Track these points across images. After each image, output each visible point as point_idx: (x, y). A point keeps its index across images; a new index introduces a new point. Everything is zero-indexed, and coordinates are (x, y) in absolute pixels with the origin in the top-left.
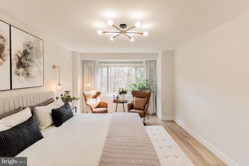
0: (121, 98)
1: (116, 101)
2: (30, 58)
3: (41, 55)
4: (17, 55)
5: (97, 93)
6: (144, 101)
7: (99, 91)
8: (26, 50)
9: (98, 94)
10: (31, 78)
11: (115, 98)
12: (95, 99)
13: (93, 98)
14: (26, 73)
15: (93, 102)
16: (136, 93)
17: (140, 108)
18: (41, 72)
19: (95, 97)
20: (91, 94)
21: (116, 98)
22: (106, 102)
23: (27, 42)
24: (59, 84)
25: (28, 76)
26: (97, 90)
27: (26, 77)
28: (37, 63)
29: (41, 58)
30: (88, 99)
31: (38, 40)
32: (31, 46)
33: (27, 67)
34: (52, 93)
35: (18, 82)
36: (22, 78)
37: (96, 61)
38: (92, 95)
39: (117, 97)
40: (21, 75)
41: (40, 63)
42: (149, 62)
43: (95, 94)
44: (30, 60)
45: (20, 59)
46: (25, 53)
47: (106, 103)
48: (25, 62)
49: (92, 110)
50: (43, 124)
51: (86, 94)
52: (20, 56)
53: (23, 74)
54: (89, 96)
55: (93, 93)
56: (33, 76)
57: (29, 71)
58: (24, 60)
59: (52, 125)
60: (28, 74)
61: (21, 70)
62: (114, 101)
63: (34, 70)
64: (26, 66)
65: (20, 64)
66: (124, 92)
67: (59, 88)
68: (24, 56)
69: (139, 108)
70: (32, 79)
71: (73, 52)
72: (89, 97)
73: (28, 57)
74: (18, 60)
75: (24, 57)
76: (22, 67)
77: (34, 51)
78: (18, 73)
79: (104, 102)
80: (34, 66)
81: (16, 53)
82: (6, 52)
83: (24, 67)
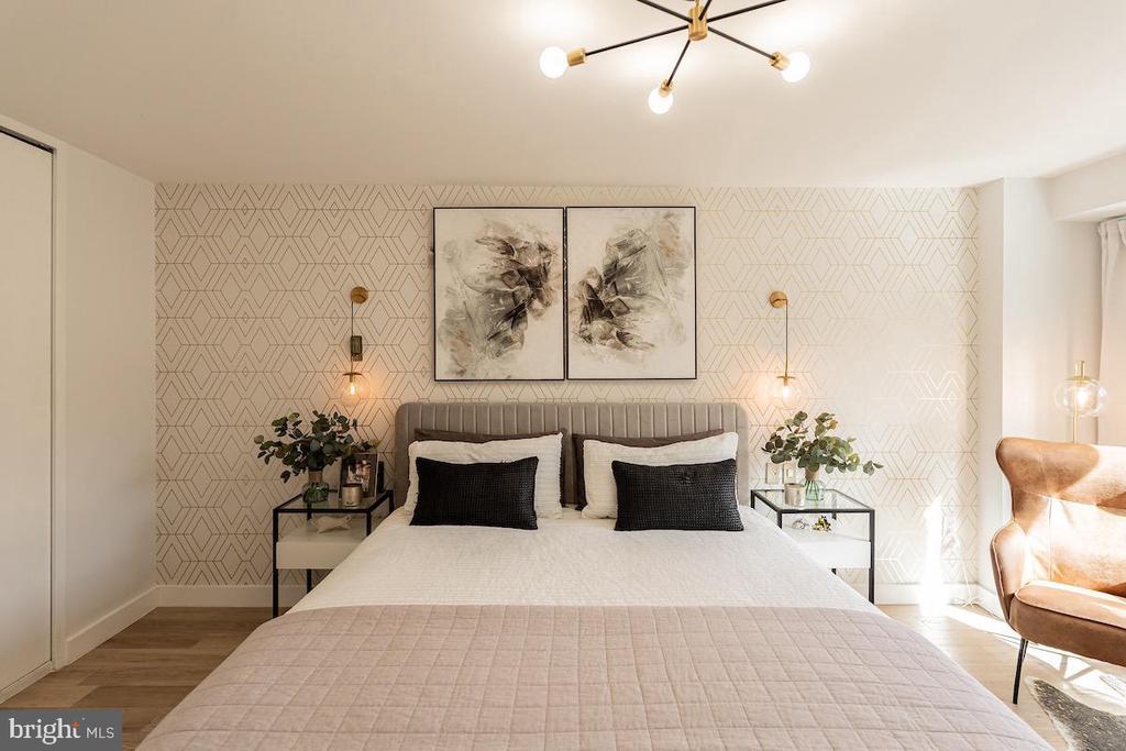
2: (632, 285)
3: (680, 266)
4: (583, 283)
8: (615, 263)
10: (636, 348)
14: (614, 334)
18: (680, 326)
23: (620, 235)
25: (624, 343)
27: (615, 346)
28: (661, 297)
29: (681, 274)
31: (668, 215)
32: (638, 244)
33: (619, 314)
35: (593, 360)
40: (595, 340)
41: (679, 295)
44: (630, 292)
45: (593, 292)
46: (615, 272)
48: (612, 300)
52: (594, 283)
53: (605, 337)
56: (645, 341)
57: (627, 325)
58: (608, 294)
60: (622, 337)
61: (599, 325)
63: (645, 323)
64: (616, 312)
65: (596, 309)
68: (607, 282)
73: (625, 283)
74: (586, 297)
75: (609, 285)
76: (601, 316)
77: (647, 258)
78: (587, 333)
80: (647, 308)
81: (581, 278)
82: (554, 281)
83: (609, 315)
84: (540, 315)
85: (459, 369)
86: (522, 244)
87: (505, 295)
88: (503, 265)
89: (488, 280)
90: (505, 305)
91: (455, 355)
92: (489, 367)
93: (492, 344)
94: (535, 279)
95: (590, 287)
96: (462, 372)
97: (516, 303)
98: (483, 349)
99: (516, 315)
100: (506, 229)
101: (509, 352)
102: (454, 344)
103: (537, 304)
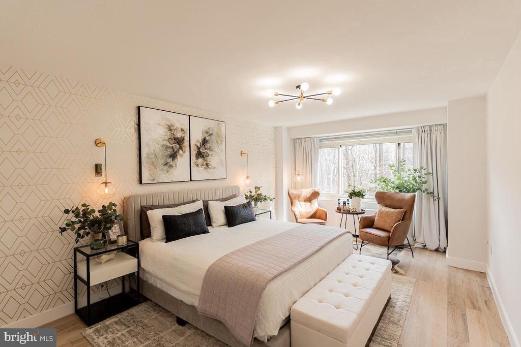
0: (352, 204)
1: (342, 210)
2: (210, 146)
3: (222, 141)
4: (195, 144)
5: (313, 193)
6: (397, 215)
7: (317, 190)
9: (315, 195)
11: (339, 203)
12: (308, 204)
13: (305, 201)
14: (205, 163)
15: (303, 209)
16: (385, 197)
17: (385, 228)
18: (222, 161)
19: (309, 200)
20: (301, 194)
21: (342, 204)
22: (324, 210)
23: (206, 129)
24: (248, 177)
25: (208, 167)
26: (313, 188)
27: (205, 168)
28: (217, 151)
29: (222, 144)
30: (297, 203)
31: (219, 124)
32: (211, 132)
33: (206, 157)
34: (237, 187)
35: (199, 173)
36: (201, 169)
37: (314, 138)
38: (303, 195)
39: (345, 203)
40: (199, 166)
41: (222, 151)
42: (427, 129)
43: (308, 195)
44: (209, 149)
45: (199, 148)
46: (205, 141)
47: (325, 212)
48: (204, 151)
49: (296, 219)
50: (215, 221)
51: (293, 194)
53: (202, 165)
54: (299, 198)
55: (307, 192)
56: (213, 166)
57: (208, 161)
58: (203, 149)
59: (225, 225)
60: (207, 164)
61: (200, 160)
62: (339, 209)
63: (213, 160)
65: (200, 155)
66: (356, 194)
67: (248, 181)
68: (203, 145)
69: (383, 227)
70: (212, 170)
71: (276, 128)
72: (297, 198)
73: (208, 146)
74: (197, 150)
77: (214, 137)
78: (197, 163)
79: (323, 211)
80: (214, 155)
81: (194, 143)
82: (186, 143)
83: (203, 157)
84: (182, 156)
85: (152, 178)
86: (175, 128)
87: (169, 147)
88: (168, 135)
89: (163, 141)
90: (170, 151)
91: (150, 172)
92: (163, 177)
93: (165, 167)
94: (180, 142)
95: (197, 146)
96: (153, 180)
97: (173, 151)
98: (162, 170)
99: (173, 156)
100: (169, 120)
101: (171, 170)
102: (150, 167)
103: (181, 152)
